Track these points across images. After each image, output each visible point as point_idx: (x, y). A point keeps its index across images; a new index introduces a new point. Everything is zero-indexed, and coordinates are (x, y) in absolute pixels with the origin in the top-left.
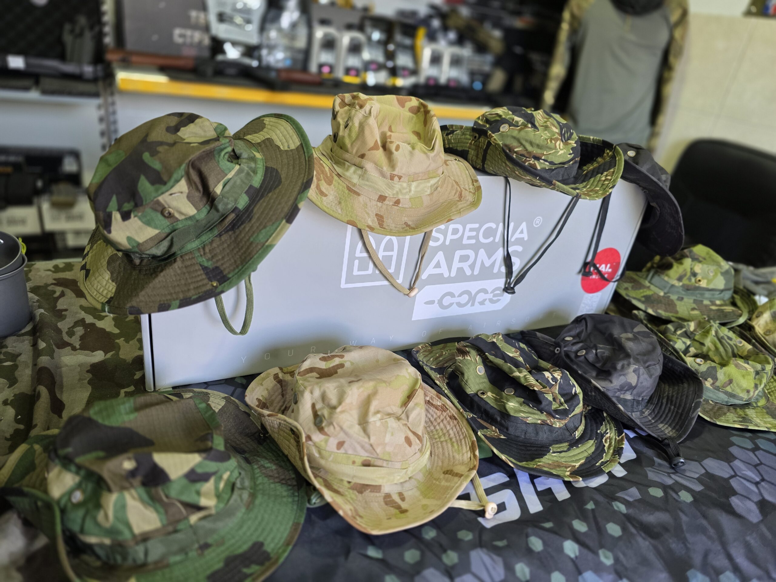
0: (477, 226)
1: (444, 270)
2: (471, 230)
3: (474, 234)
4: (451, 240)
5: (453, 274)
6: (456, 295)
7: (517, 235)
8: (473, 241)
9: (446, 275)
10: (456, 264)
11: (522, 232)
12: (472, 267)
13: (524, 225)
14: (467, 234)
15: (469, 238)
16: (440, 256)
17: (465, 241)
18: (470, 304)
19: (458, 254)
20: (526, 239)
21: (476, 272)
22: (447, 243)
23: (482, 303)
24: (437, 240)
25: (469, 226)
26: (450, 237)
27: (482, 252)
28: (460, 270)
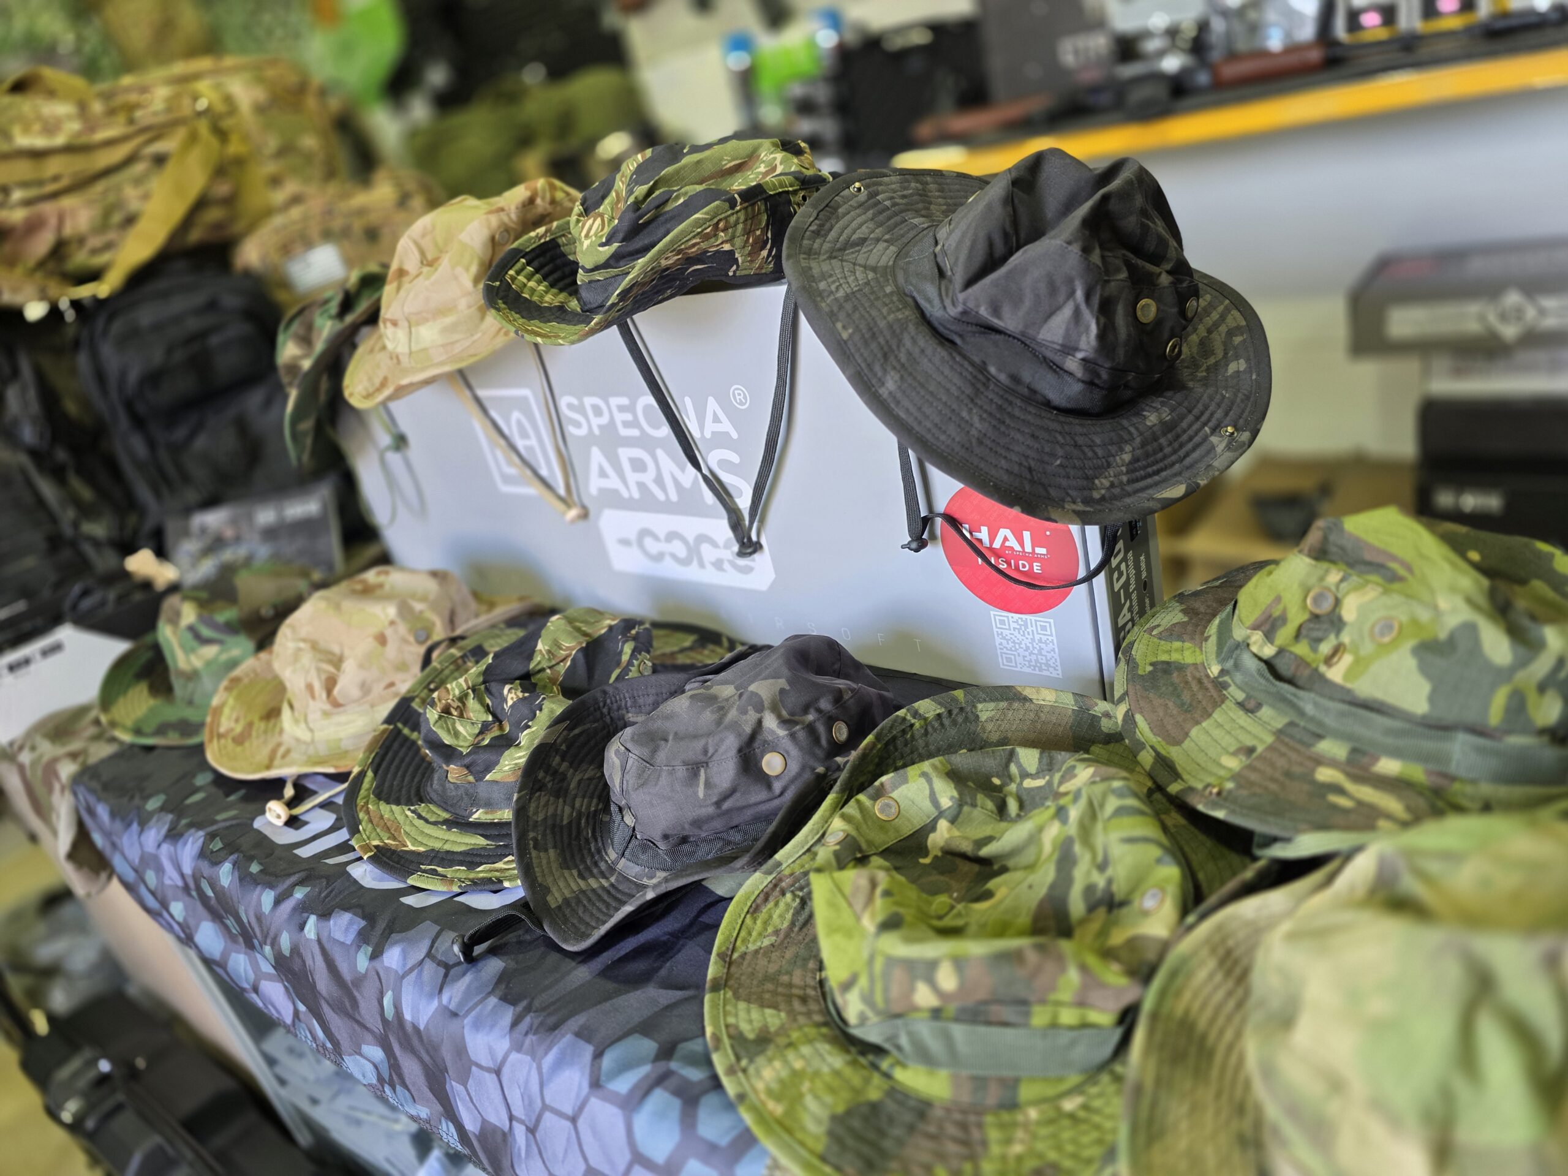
0: (624, 401)
1: (613, 482)
2: (622, 409)
3: (629, 417)
4: (600, 427)
5: (636, 495)
6: (662, 536)
7: (710, 428)
8: (635, 432)
9: (625, 494)
10: (632, 477)
11: (716, 419)
12: (659, 481)
13: (712, 405)
14: (620, 417)
15: (626, 424)
16: (597, 456)
17: (624, 432)
18: (695, 563)
19: (625, 454)
20: (735, 435)
21: (674, 497)
22: (597, 431)
23: (718, 565)
24: (578, 425)
25: (615, 401)
26: (596, 422)
27: (660, 453)
28: (641, 486)
